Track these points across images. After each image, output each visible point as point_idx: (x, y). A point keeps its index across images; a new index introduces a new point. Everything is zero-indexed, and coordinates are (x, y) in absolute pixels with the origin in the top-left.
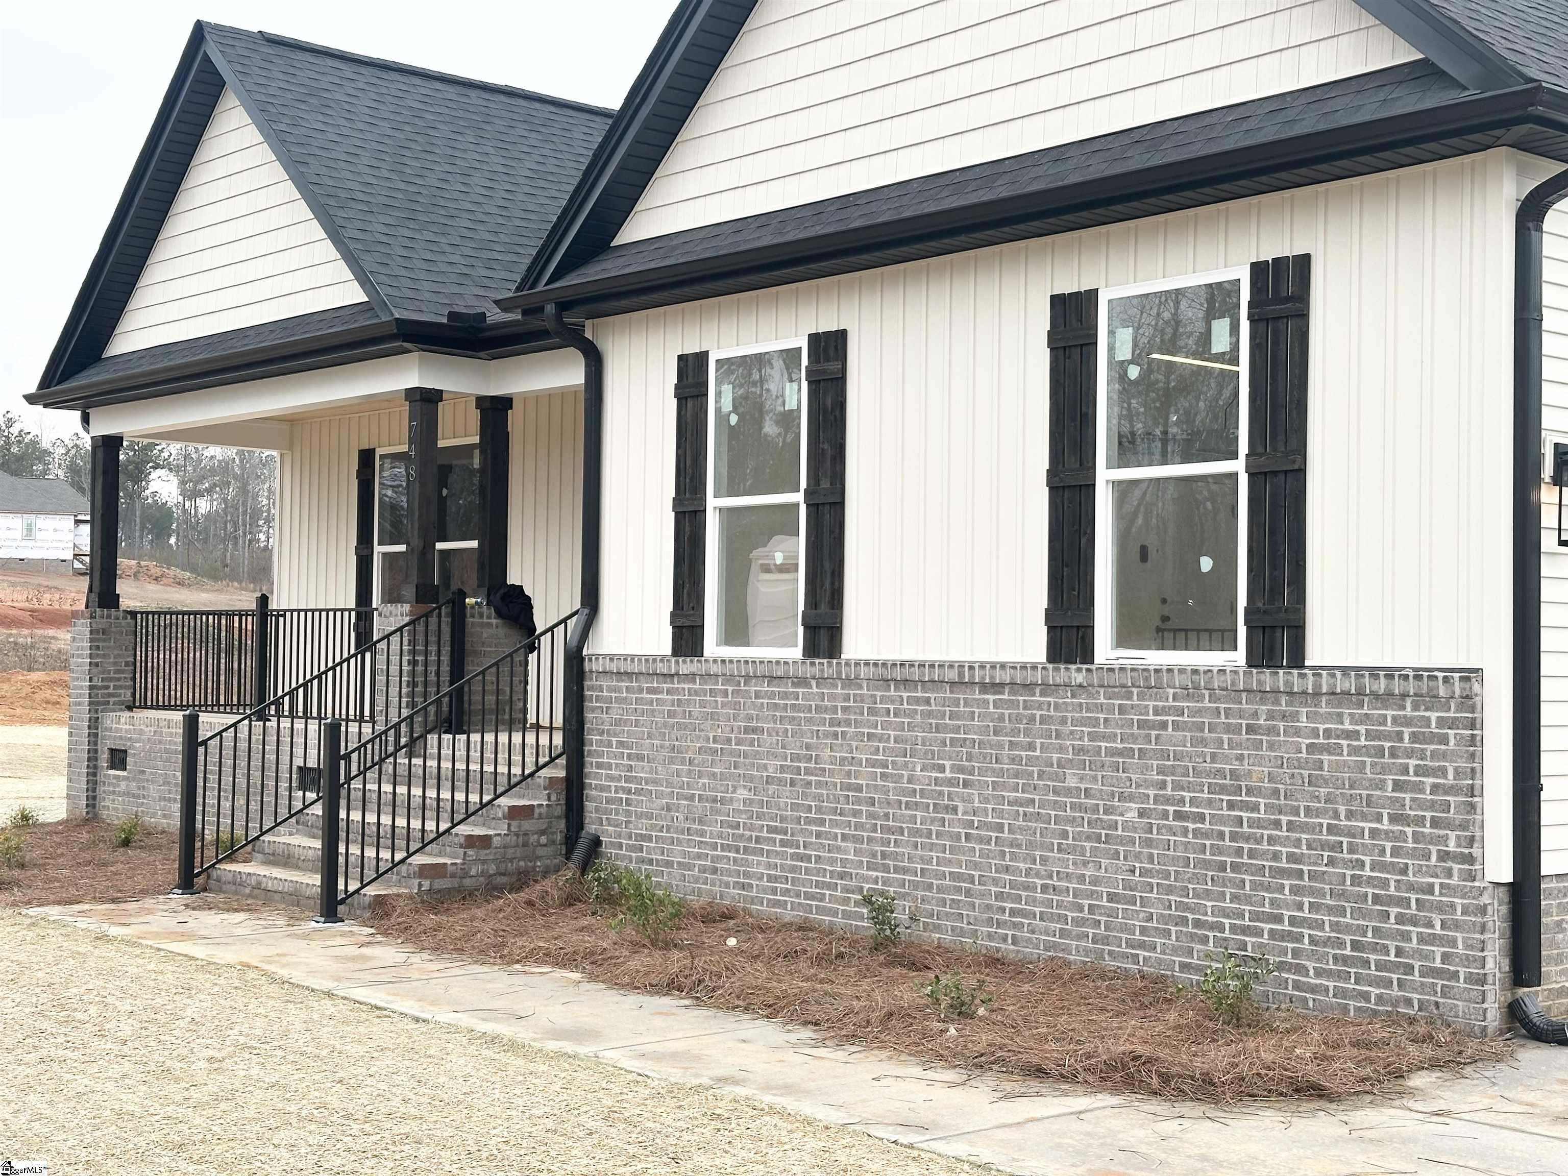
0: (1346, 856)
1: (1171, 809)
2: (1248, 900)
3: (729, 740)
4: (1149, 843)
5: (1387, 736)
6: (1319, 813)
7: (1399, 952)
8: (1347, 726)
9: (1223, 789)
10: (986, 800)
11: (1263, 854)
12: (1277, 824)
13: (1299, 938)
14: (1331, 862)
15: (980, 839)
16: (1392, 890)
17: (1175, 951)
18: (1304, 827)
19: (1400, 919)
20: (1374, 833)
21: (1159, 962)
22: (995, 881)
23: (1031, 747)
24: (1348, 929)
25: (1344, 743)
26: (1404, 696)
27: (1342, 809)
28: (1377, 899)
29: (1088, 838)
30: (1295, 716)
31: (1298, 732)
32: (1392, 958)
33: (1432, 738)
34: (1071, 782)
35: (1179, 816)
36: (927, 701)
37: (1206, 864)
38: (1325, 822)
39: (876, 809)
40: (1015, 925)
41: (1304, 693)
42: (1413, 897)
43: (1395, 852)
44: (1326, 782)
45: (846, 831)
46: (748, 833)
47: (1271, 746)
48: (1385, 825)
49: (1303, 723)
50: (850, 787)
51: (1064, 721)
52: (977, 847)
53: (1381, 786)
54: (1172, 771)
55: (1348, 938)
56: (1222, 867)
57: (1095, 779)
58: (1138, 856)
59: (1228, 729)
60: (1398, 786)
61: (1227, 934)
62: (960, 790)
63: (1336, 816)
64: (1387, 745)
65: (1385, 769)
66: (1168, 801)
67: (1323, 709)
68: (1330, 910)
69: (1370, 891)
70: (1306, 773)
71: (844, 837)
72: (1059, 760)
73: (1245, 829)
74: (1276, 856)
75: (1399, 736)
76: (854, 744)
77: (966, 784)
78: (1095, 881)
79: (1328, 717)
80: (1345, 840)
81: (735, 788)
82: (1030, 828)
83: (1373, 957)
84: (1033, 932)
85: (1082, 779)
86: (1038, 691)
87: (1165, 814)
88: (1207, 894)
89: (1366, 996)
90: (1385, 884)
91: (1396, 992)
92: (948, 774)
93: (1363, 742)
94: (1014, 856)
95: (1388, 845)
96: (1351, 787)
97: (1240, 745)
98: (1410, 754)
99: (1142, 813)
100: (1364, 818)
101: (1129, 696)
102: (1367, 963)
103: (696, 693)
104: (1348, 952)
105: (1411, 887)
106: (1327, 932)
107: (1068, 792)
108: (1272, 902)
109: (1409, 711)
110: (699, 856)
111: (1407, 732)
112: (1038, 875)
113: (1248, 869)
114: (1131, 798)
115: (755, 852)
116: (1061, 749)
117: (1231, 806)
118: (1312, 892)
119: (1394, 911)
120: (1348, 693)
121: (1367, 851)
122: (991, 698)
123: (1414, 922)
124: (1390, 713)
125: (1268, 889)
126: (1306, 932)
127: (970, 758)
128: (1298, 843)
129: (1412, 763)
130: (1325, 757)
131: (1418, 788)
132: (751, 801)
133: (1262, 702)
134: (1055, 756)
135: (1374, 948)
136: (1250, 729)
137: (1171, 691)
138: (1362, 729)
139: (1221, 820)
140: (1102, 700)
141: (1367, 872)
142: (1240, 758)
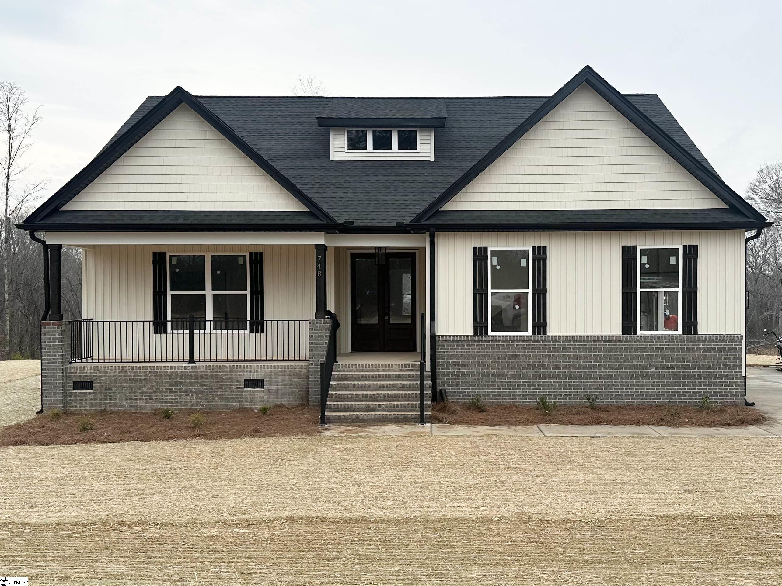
0: (712, 374)
1: (665, 367)
2: (687, 385)
3: (505, 359)
4: (659, 375)
5: (722, 348)
6: (705, 365)
7: (725, 392)
8: (712, 347)
9: (680, 362)
10: (607, 369)
11: (691, 375)
12: (695, 369)
13: (700, 392)
14: (709, 375)
15: (605, 379)
16: (723, 380)
17: (666, 399)
18: (701, 369)
19: (725, 386)
20: (719, 369)
21: (662, 402)
22: (610, 389)
23: (622, 355)
24: (713, 389)
25: (712, 350)
26: (726, 340)
27: (711, 364)
28: (720, 382)
29: (640, 376)
30: (699, 345)
31: (700, 348)
32: (723, 394)
33: (733, 348)
34: (634, 363)
35: (667, 369)
36: (585, 345)
37: (676, 379)
38: (707, 367)
39: (567, 374)
40: (616, 398)
41: (702, 340)
42: (729, 381)
43: (724, 372)
44: (707, 359)
45: (555, 380)
46: (514, 384)
47: (693, 352)
48: (722, 367)
49: (701, 346)
50: (556, 369)
51: (632, 348)
52: (603, 381)
53: (721, 359)
54: (666, 358)
55: (713, 391)
56: (680, 379)
57: (642, 362)
58: (655, 379)
59: (681, 348)
60: (725, 358)
61: (681, 394)
62: (597, 367)
63: (710, 365)
64: (722, 350)
65: (722, 355)
66: (664, 365)
67: (707, 343)
68: (708, 385)
69: (718, 381)
70: (702, 357)
71: (554, 382)
72: (630, 358)
73: (686, 370)
74: (694, 375)
75: (725, 348)
76: (557, 357)
77: (599, 365)
78: (642, 385)
79: (708, 345)
80: (712, 371)
81: (508, 372)
82: (621, 375)
83: (719, 394)
84: (622, 399)
85: (638, 362)
86: (623, 342)
87: (663, 369)
88: (676, 385)
89: (717, 402)
90: (722, 379)
91: (724, 400)
92: (593, 363)
93: (717, 350)
94: (616, 382)
95: (723, 371)
96: (714, 359)
97: (684, 352)
98: (728, 352)
99: (656, 369)
100: (717, 366)
101: (653, 342)
102: (717, 395)
103: (490, 345)
104: (713, 394)
105: (728, 379)
106: (708, 390)
107: (634, 365)
108: (693, 385)
109: (728, 343)
110: (492, 392)
111: (727, 347)
112: (624, 386)
113: (687, 379)
114: (653, 365)
115: (517, 389)
116: (631, 355)
117: (682, 365)
118: (703, 382)
119: (724, 384)
120: (714, 340)
121: (717, 372)
122: (608, 344)
123: (729, 386)
124: (723, 344)
125: (692, 382)
126: (702, 391)
127: (600, 359)
128: (700, 372)
129: (728, 353)
130: (707, 354)
131: (730, 358)
132: (515, 375)
133: (690, 342)
134: (629, 357)
135: (719, 392)
136: (687, 348)
137: (665, 341)
138: (716, 347)
139: (680, 369)
140: (644, 343)
141: (718, 377)
142: (685, 355)
